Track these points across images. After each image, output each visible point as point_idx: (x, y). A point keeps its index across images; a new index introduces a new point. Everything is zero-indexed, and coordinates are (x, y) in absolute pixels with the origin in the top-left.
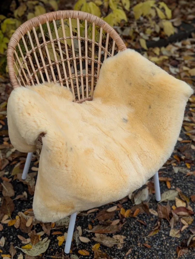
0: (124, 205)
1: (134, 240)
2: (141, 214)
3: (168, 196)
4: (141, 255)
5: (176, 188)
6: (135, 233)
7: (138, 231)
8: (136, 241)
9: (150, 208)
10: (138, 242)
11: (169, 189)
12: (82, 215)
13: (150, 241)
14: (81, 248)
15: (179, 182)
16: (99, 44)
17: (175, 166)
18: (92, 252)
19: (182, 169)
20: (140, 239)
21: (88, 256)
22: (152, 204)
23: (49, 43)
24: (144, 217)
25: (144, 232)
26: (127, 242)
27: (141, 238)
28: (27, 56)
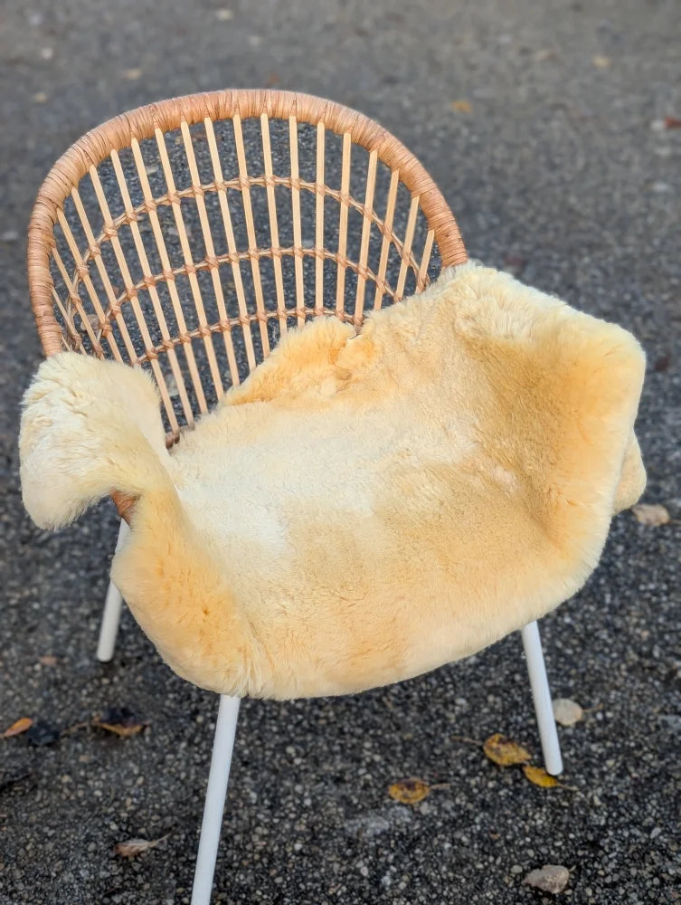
16: (363, 207)
23: (190, 195)
28: (108, 235)
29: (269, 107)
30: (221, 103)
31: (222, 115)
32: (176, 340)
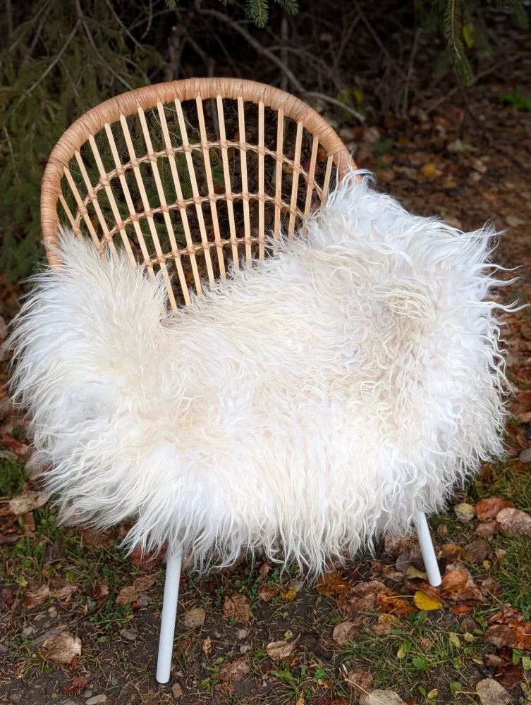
16: (293, 163)
23: (164, 156)
28: (102, 185)
29: (223, 91)
30: (187, 88)
31: (188, 98)
32: (155, 261)
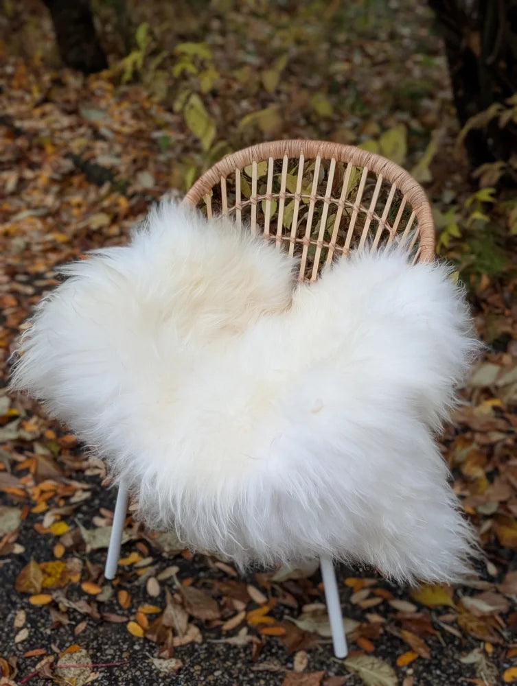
0: (282, 608)
1: (202, 656)
2: (277, 642)
3: (372, 669)
4: (172, 680)
5: (411, 675)
6: (223, 652)
7: (231, 655)
8: (202, 660)
9: (309, 651)
10: (202, 664)
11: (394, 665)
12: (207, 561)
13: (219, 681)
14: (133, 592)
15: (439, 677)
17: (485, 652)
18: (134, 611)
19: (485, 667)
20: (211, 665)
21: (121, 608)
22: (321, 650)
24: (274, 651)
25: (235, 664)
26: (190, 649)
27: (215, 665)
